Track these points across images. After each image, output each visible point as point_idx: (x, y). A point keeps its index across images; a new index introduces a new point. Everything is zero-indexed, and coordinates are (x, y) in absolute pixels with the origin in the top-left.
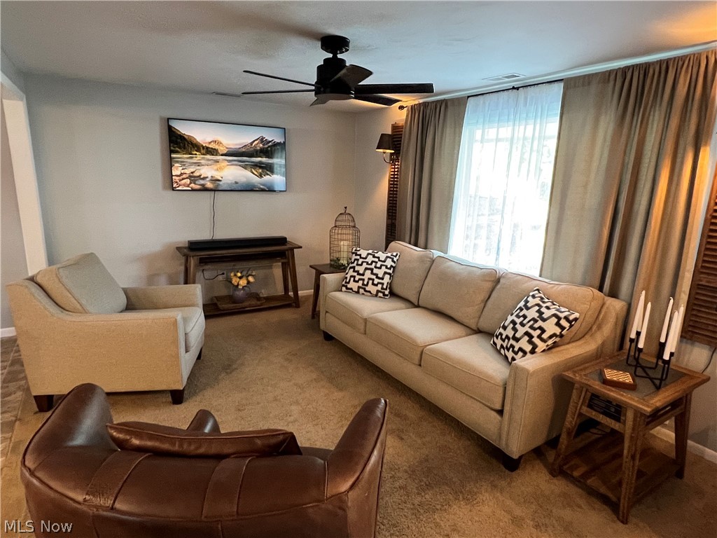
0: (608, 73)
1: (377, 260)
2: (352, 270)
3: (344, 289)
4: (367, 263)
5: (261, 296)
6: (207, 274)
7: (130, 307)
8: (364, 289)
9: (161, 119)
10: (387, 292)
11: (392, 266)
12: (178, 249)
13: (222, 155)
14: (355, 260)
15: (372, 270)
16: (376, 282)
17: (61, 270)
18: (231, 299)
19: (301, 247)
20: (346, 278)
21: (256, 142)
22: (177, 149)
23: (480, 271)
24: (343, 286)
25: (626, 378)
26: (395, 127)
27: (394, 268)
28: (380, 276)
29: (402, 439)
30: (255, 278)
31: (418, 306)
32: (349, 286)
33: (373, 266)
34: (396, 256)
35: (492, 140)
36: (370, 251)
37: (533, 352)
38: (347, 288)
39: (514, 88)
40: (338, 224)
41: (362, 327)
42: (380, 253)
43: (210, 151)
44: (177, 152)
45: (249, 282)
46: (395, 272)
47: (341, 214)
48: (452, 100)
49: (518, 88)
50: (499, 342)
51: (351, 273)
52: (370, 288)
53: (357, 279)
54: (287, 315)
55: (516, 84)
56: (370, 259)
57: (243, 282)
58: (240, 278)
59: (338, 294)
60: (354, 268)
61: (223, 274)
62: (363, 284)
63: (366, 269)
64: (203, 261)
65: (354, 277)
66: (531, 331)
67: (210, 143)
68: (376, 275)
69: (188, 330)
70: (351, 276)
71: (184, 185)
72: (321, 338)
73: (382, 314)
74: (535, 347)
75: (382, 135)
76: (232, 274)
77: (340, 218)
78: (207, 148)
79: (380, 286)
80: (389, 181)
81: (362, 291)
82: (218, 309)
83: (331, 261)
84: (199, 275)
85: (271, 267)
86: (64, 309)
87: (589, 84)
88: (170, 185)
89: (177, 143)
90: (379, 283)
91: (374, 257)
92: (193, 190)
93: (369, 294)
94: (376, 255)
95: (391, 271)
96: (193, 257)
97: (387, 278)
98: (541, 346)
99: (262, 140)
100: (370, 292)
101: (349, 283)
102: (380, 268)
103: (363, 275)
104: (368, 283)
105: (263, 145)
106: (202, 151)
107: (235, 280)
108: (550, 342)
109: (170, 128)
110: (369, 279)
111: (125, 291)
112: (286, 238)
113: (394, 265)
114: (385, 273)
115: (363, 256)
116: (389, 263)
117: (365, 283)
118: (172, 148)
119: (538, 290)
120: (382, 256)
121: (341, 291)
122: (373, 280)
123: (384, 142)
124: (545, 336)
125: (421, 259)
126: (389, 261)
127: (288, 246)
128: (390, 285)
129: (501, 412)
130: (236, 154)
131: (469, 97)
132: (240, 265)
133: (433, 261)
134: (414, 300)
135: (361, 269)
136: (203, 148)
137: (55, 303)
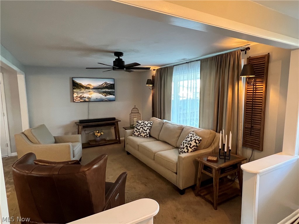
0: (212, 57)
1: (145, 124)
2: (136, 128)
3: (133, 135)
4: (141, 125)
5: (106, 140)
6: (86, 132)
7: (56, 142)
8: (140, 135)
9: (70, 78)
10: (148, 136)
11: (150, 126)
12: (76, 123)
13: (91, 89)
14: (137, 124)
15: (143, 128)
16: (144, 132)
17: (32, 130)
18: (95, 141)
19: (120, 121)
20: (134, 131)
21: (104, 84)
22: (75, 88)
23: (177, 126)
24: (133, 134)
25: (215, 159)
26: (153, 77)
27: (151, 127)
28: (146, 130)
29: (146, 185)
30: (104, 133)
31: (159, 140)
32: (135, 134)
33: (143, 126)
34: (151, 123)
35: (182, 80)
36: (143, 121)
37: (188, 152)
38: (134, 135)
39: (186, 63)
40: (133, 112)
41: (137, 148)
42: (146, 121)
43: (87, 88)
44: (75, 89)
45: (101, 134)
46: (152, 128)
47: (134, 108)
48: (169, 67)
49: (188, 63)
50: (180, 150)
51: (136, 129)
52: (142, 134)
53: (137, 131)
54: (116, 146)
55: (187, 61)
56: (142, 124)
57: (99, 134)
58: (98, 133)
59: (131, 137)
60: (137, 127)
61: (92, 132)
62: (140, 133)
63: (141, 127)
64: (84, 127)
65: (137, 130)
66: (187, 145)
67: (87, 85)
68: (144, 129)
69: (74, 149)
70: (136, 130)
71: (78, 100)
72: (126, 154)
73: (145, 143)
74: (188, 150)
75: (148, 80)
76: (95, 132)
77: (133, 110)
78: (86, 87)
79: (145, 133)
80: (152, 96)
81: (139, 135)
82: (90, 144)
83: (130, 125)
84: (83, 132)
85: (110, 129)
86: (33, 143)
87: (207, 61)
88: (73, 100)
89: (75, 86)
90: (145, 132)
91: (144, 123)
92: (81, 102)
93: (142, 137)
94: (144, 122)
95: (150, 128)
96: (80, 125)
97: (148, 130)
98: (190, 150)
99: (106, 83)
100: (142, 136)
101: (135, 133)
102: (146, 127)
103: (140, 130)
104: (141, 132)
105: (107, 85)
106: (84, 88)
107: (96, 134)
108: (193, 148)
109: (73, 81)
110: (142, 131)
111: (55, 137)
112: (115, 118)
113: (151, 126)
114: (147, 129)
115: (140, 123)
116: (149, 125)
117: (140, 132)
118: (74, 88)
119: (193, 131)
120: (147, 122)
121: (132, 136)
122: (143, 131)
123: (149, 82)
124: (191, 146)
125: (160, 123)
126: (149, 124)
127: (116, 121)
128: (149, 133)
129: (176, 173)
130: (96, 88)
131: (174, 66)
132: (98, 128)
133: (164, 124)
134: (157, 138)
135: (139, 128)
136: (85, 87)
137: (30, 141)
